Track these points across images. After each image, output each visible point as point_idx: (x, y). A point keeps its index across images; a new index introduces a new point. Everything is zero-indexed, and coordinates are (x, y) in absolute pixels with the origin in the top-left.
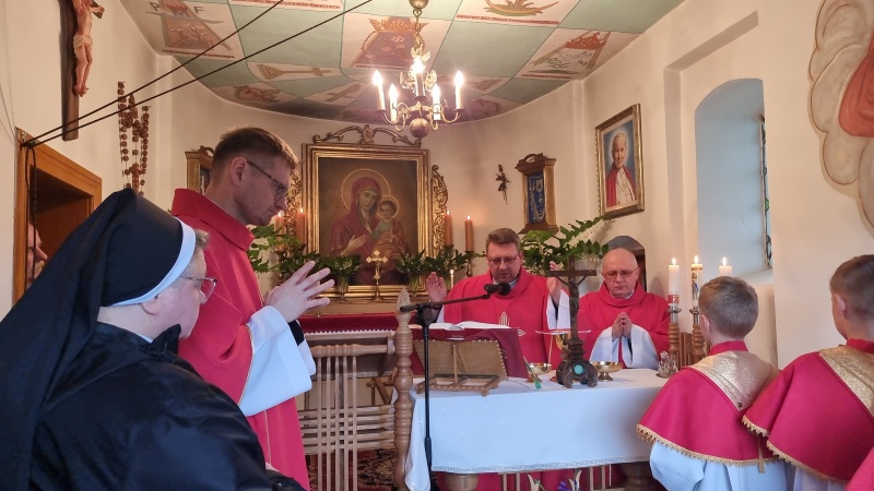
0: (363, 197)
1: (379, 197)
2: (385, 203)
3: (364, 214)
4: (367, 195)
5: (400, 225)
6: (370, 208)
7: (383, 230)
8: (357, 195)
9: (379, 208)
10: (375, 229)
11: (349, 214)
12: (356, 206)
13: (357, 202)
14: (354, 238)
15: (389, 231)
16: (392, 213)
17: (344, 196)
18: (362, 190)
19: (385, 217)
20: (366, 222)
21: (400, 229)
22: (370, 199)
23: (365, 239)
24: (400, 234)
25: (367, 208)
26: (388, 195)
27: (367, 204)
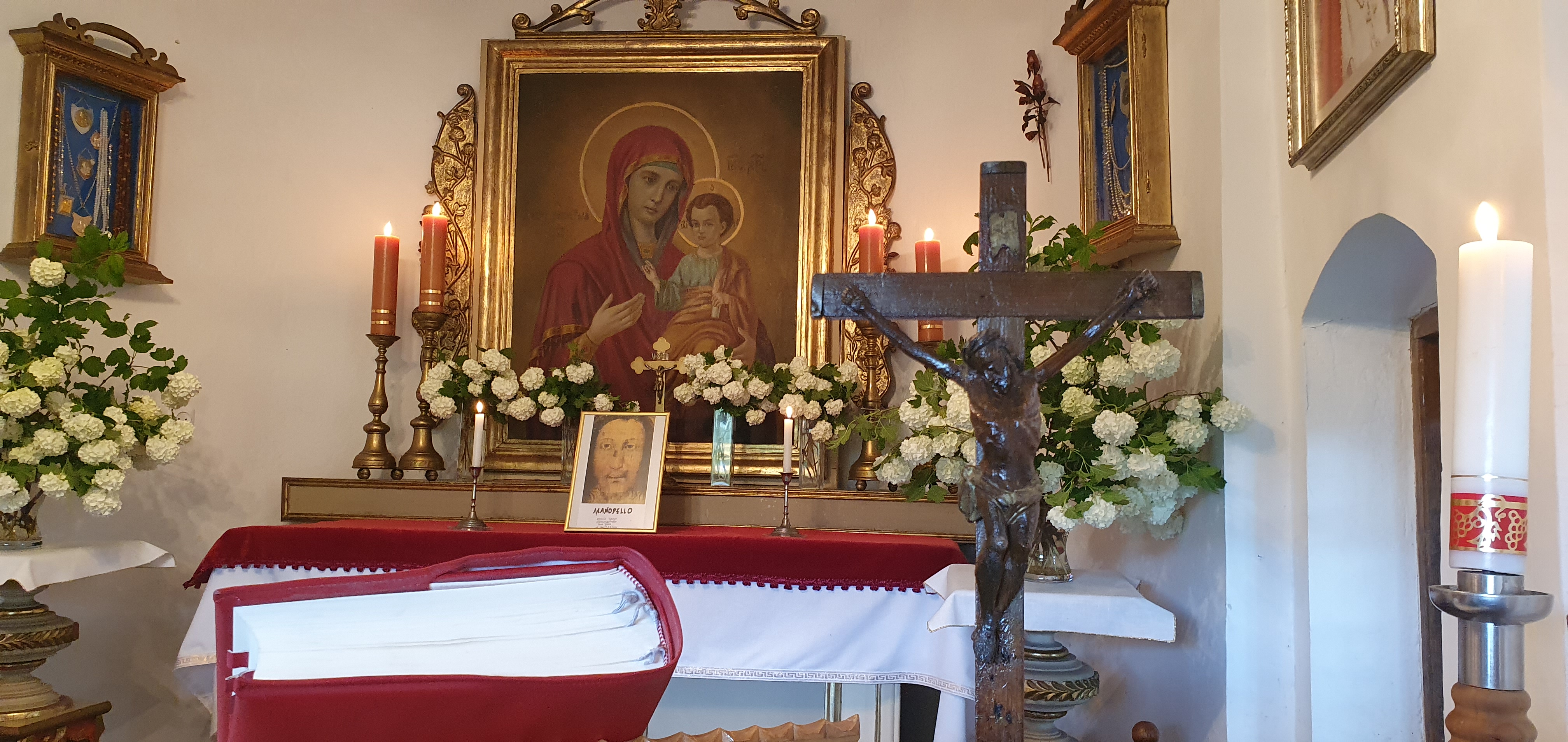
0: (638, 182)
1: (686, 185)
2: (703, 201)
3: (643, 236)
4: (653, 179)
5: (744, 268)
6: (659, 215)
7: (694, 282)
8: (623, 177)
9: (684, 218)
10: (670, 280)
11: (598, 236)
12: (619, 211)
13: (621, 201)
14: (611, 305)
15: (711, 283)
16: (722, 232)
17: (585, 181)
18: (638, 163)
19: (701, 242)
20: (646, 259)
21: (742, 277)
22: (660, 190)
23: (641, 306)
24: (743, 294)
25: (649, 217)
26: (713, 179)
27: (651, 204)
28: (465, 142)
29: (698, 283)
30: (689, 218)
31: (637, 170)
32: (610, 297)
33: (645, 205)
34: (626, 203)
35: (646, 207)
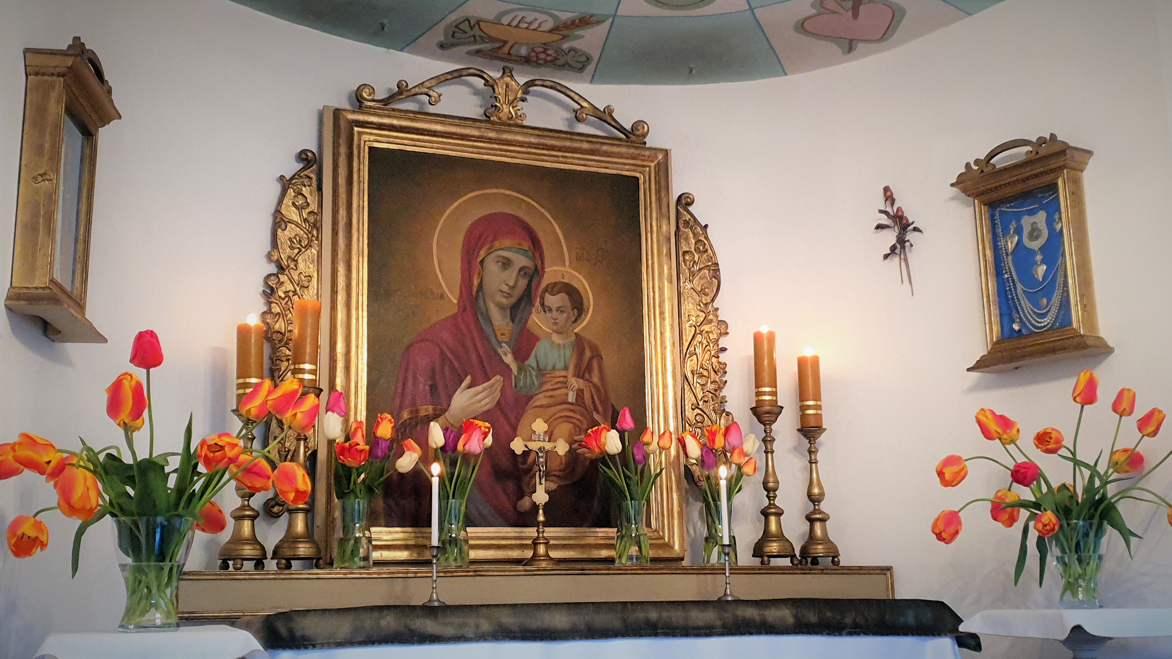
0: (492, 267)
2: (555, 288)
3: (499, 319)
4: (506, 263)
5: (597, 355)
6: (513, 300)
7: (549, 367)
8: (476, 261)
9: (538, 303)
10: (527, 363)
11: (455, 317)
12: (474, 293)
13: (476, 282)
14: (470, 387)
15: (566, 368)
16: (573, 319)
17: (439, 262)
18: (490, 248)
19: (555, 328)
20: (503, 342)
21: (595, 364)
22: (514, 275)
23: (499, 389)
24: (596, 379)
25: (504, 301)
26: (563, 269)
27: (505, 288)
28: (307, 210)
29: (554, 368)
30: (543, 304)
31: (490, 254)
32: (469, 378)
33: (500, 288)
34: (480, 286)
35: (501, 291)
